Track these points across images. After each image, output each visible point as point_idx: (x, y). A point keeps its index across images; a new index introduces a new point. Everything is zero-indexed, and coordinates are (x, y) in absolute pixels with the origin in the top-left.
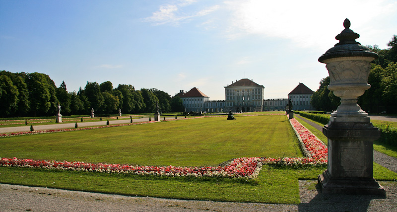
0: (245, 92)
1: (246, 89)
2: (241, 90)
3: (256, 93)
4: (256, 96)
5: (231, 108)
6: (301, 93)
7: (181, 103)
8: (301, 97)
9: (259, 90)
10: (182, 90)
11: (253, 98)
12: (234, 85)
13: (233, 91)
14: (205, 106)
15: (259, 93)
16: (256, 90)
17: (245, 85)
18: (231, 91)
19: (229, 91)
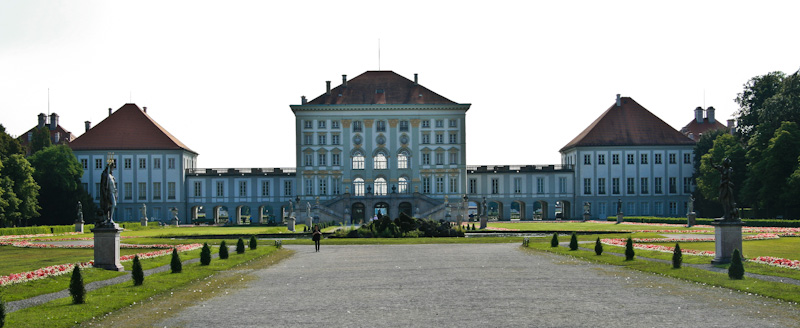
0: (387, 134)
1: (393, 122)
2: (369, 125)
3: (439, 138)
4: (440, 153)
5: (329, 204)
6: (630, 144)
7: (77, 178)
8: (630, 161)
9: (452, 123)
10: (47, 113)
11: (426, 159)
12: (332, 97)
13: (335, 125)
14: (186, 197)
15: (453, 136)
16: (439, 123)
17: (389, 100)
18: (322, 124)
19: (315, 128)
